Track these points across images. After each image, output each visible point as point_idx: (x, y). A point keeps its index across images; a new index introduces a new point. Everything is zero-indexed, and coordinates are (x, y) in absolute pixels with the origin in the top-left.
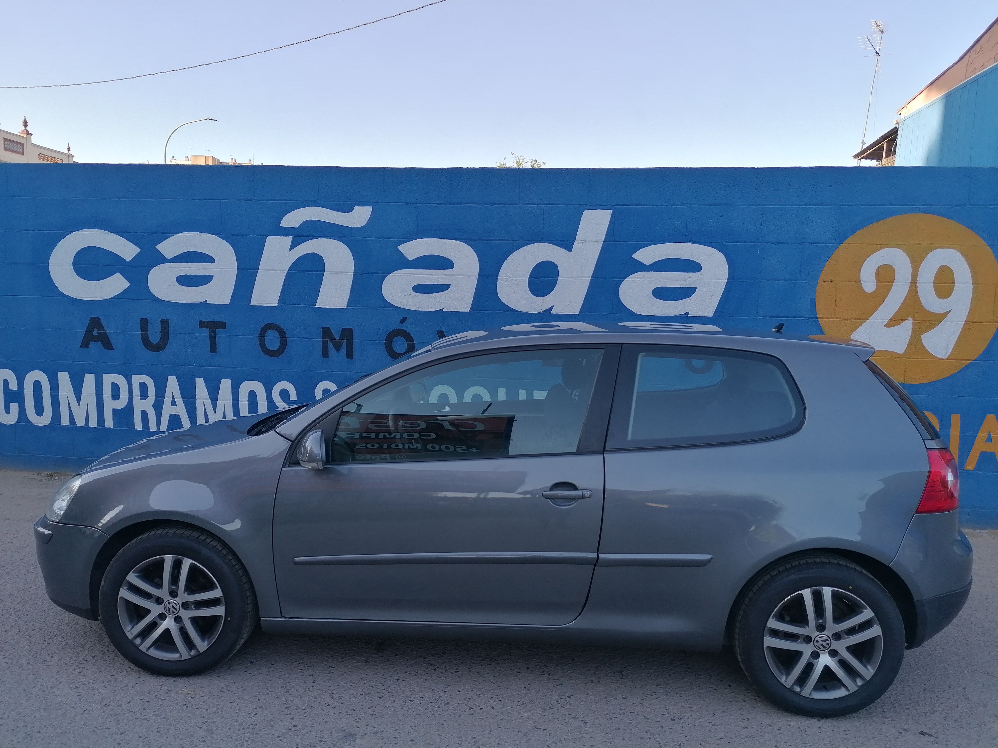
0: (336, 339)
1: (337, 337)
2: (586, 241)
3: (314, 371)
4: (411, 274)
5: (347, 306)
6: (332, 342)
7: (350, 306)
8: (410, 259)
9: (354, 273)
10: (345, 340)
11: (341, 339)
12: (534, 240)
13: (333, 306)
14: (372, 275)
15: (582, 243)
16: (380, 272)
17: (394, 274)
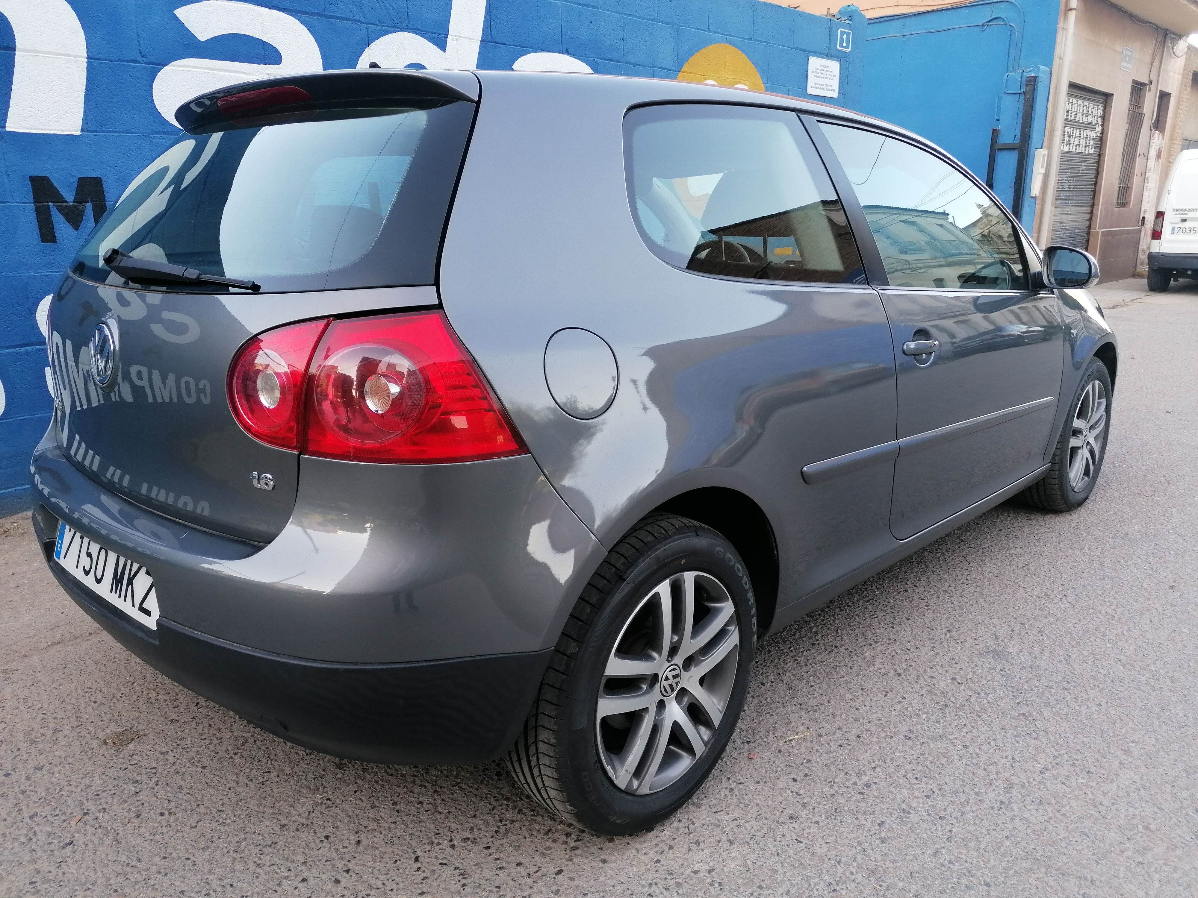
0: (66, 202)
1: (69, 196)
2: (461, 37)
3: (27, 274)
4: (208, 69)
5: (82, 130)
6: (60, 209)
7: (88, 131)
8: (202, 39)
9: (87, 58)
10: (87, 202)
11: (80, 199)
12: (395, 27)
13: (48, 130)
14: (129, 65)
15: (457, 40)
16: (145, 60)
17: (174, 66)
